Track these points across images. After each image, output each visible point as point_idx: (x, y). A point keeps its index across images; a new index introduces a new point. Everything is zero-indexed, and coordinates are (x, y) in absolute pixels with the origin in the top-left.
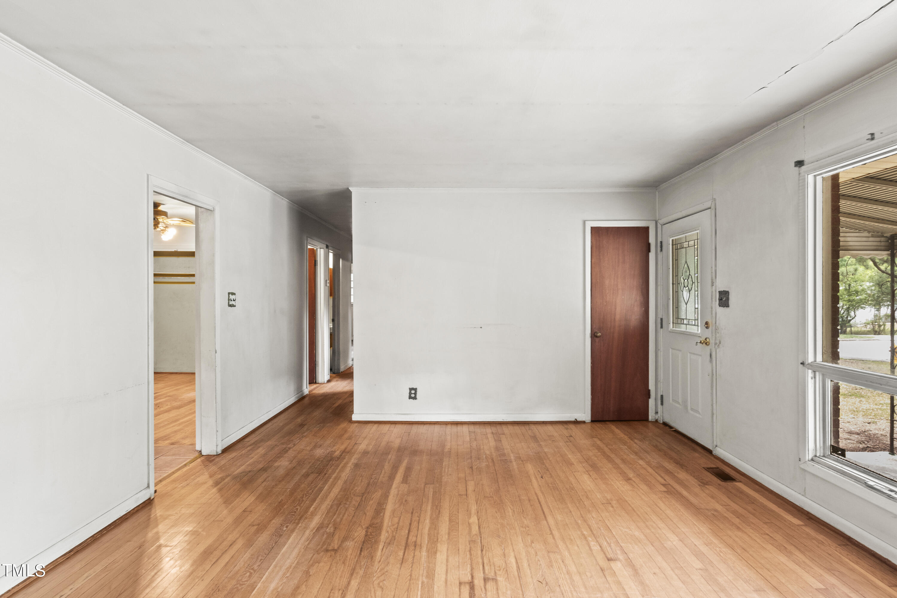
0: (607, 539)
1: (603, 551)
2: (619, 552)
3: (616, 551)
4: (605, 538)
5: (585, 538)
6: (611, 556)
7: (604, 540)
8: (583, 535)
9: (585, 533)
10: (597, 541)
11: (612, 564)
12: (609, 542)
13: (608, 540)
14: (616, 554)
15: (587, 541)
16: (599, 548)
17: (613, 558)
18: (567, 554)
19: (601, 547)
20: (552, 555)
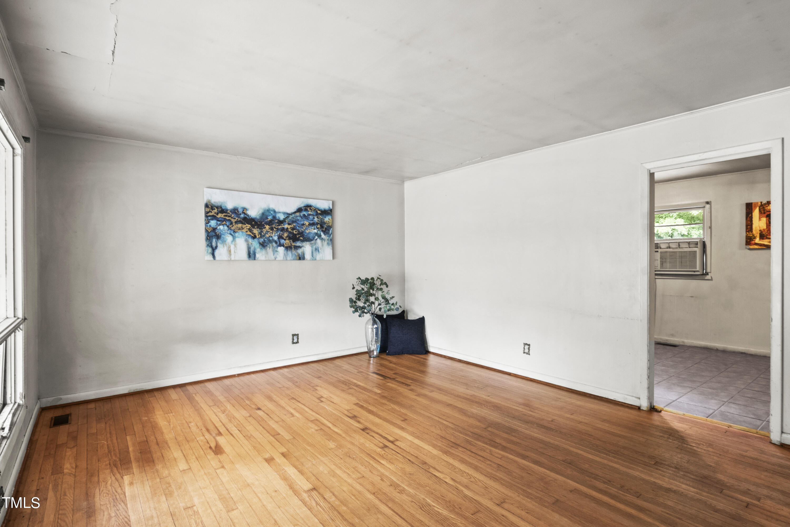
0: (321, 510)
1: (321, 494)
2: (307, 499)
3: (310, 500)
4: (323, 509)
5: (341, 502)
6: (314, 493)
7: (324, 507)
8: (345, 505)
9: (345, 508)
10: (329, 503)
11: (310, 486)
12: (318, 507)
13: (320, 508)
14: (309, 496)
15: (338, 500)
16: (326, 497)
17: (312, 492)
18: (349, 481)
19: (324, 498)
20: (359, 475)
